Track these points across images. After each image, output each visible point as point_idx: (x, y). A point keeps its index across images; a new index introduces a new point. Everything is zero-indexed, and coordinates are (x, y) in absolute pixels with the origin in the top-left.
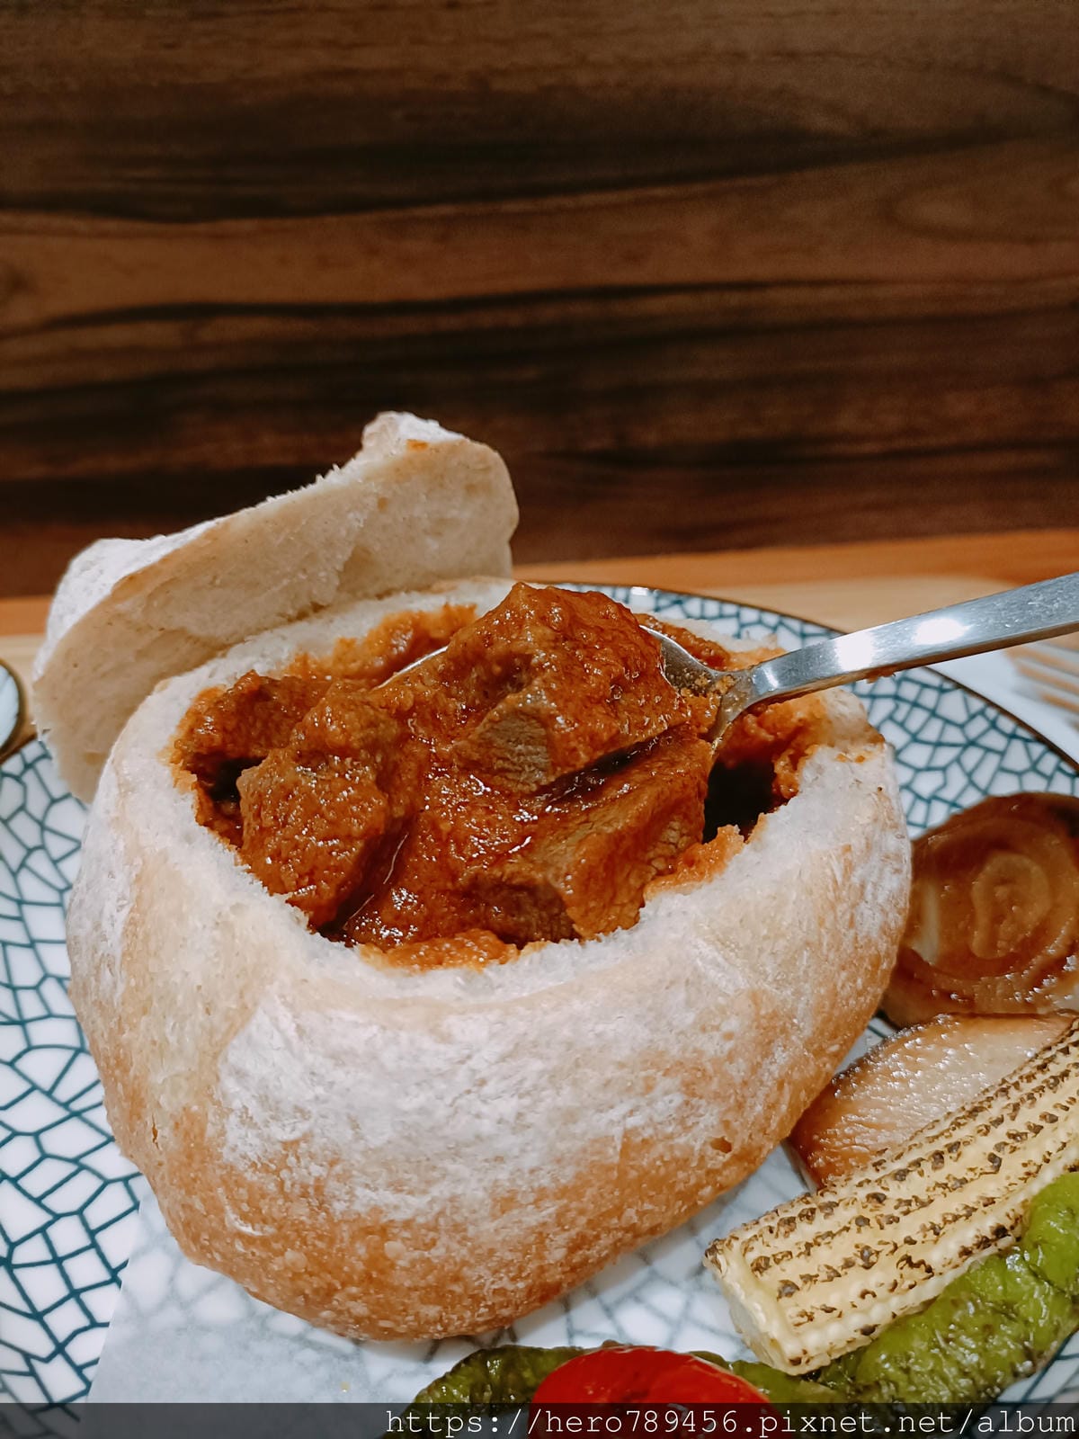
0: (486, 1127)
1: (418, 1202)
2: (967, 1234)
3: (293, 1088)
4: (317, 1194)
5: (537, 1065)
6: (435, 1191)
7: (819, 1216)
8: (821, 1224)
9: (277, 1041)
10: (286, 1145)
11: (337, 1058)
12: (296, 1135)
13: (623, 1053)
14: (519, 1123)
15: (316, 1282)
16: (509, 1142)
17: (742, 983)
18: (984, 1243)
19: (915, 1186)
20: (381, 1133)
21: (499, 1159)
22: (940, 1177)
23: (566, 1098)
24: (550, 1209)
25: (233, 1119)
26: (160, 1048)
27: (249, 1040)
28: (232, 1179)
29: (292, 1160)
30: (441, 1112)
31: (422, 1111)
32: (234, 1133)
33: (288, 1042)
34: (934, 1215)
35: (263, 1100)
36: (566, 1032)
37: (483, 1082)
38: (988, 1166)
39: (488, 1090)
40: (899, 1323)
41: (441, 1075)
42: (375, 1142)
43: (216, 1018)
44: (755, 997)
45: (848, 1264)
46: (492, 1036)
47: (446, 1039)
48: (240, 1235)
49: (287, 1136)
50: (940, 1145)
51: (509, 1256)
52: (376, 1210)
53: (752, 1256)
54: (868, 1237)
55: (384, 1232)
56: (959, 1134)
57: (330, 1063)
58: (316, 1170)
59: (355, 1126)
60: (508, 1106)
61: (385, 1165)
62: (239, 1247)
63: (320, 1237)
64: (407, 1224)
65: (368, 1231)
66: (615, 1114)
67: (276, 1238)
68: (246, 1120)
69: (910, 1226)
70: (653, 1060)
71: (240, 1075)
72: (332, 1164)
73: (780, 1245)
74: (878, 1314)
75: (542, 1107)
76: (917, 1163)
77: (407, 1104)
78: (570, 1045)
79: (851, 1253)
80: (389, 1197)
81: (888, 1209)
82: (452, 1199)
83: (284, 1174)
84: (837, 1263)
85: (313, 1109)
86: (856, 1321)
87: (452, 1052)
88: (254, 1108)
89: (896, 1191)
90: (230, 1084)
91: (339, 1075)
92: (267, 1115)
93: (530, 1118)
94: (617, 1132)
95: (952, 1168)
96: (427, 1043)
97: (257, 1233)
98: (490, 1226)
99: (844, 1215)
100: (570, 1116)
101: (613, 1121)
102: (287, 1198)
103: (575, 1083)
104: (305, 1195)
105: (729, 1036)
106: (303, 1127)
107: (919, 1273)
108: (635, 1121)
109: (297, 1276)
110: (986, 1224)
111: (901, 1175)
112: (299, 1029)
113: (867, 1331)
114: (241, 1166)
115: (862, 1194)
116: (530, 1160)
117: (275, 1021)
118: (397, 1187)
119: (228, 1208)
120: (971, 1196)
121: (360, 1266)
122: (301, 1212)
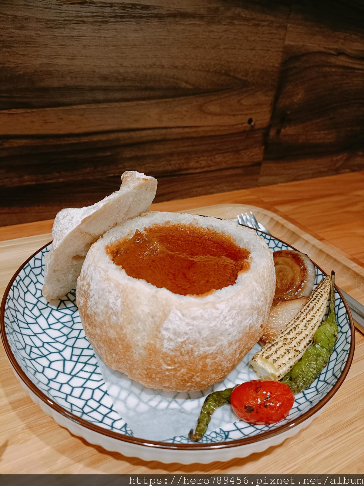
0: (227, 327)
1: (214, 348)
2: (304, 343)
3: (184, 328)
4: (190, 352)
5: (235, 312)
6: (217, 344)
7: (275, 345)
8: (276, 347)
9: (177, 318)
10: (182, 342)
11: (194, 319)
12: (185, 339)
13: (248, 307)
14: (232, 325)
15: (189, 375)
16: (231, 330)
17: (262, 291)
18: (308, 344)
19: (292, 335)
20: (206, 333)
21: (230, 334)
22: (296, 332)
23: (240, 318)
24: (238, 344)
25: (165, 341)
26: (137, 331)
27: (170, 320)
28: (165, 355)
29: (184, 346)
30: (219, 325)
31: (215, 326)
32: (166, 344)
33: (180, 319)
34: (298, 340)
35: (175, 334)
36: (238, 304)
37: (225, 317)
38: (305, 328)
39: (227, 319)
40: (296, 364)
41: (218, 317)
42: (205, 336)
43: (156, 319)
44: (264, 293)
45: (285, 353)
46: (226, 307)
47: (217, 309)
48: (168, 370)
49: (182, 340)
50: (294, 326)
51: (230, 357)
52: (205, 352)
53: (264, 357)
54: (287, 347)
55: (206, 357)
56: (296, 323)
57: (192, 320)
58: (191, 346)
59: (200, 333)
60: (231, 322)
61: (207, 340)
62: (167, 373)
63: (191, 363)
64: (212, 354)
65: (203, 358)
66: (247, 321)
67: (178, 367)
68: (170, 339)
69: (294, 343)
70: (252, 307)
71: (167, 329)
72: (194, 344)
73: (269, 353)
74: (292, 363)
75: (236, 321)
76: (291, 330)
77: (212, 325)
78: (240, 306)
79: (284, 351)
80: (207, 348)
81: (289, 341)
82: (221, 345)
83: (182, 349)
84: (283, 354)
85: (189, 332)
86: (288, 366)
87: (219, 312)
88: (172, 336)
89: (289, 337)
90: (164, 333)
91: (195, 322)
92: (176, 337)
93: (235, 324)
94: (248, 324)
95: (298, 330)
96: (214, 311)
97: (173, 368)
98: (227, 350)
99: (280, 344)
100: (241, 322)
101: (247, 322)
102: (183, 355)
103: (241, 315)
104: (188, 353)
105: (262, 301)
106: (186, 337)
107: (298, 353)
108: (251, 322)
109: (184, 375)
110: (307, 340)
111: (289, 333)
112: (183, 315)
113: (291, 367)
114: (168, 352)
115: (282, 339)
116: (235, 333)
117: (176, 314)
118: (209, 345)
119: (163, 364)
120: (303, 335)
121: (200, 367)
122: (186, 358)
